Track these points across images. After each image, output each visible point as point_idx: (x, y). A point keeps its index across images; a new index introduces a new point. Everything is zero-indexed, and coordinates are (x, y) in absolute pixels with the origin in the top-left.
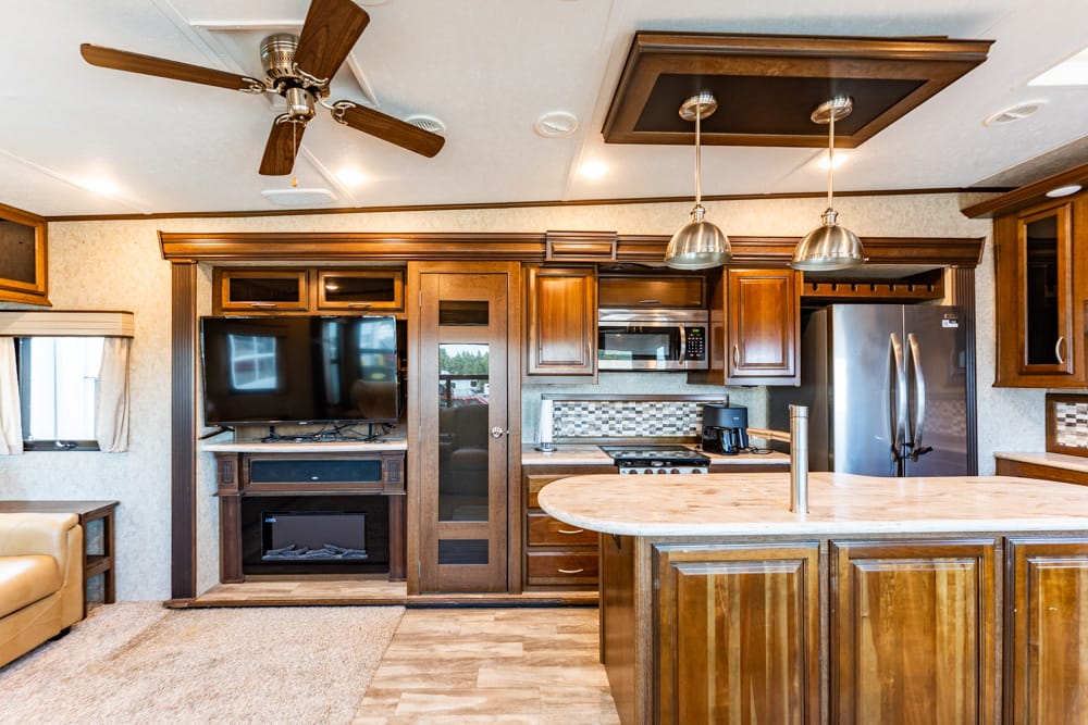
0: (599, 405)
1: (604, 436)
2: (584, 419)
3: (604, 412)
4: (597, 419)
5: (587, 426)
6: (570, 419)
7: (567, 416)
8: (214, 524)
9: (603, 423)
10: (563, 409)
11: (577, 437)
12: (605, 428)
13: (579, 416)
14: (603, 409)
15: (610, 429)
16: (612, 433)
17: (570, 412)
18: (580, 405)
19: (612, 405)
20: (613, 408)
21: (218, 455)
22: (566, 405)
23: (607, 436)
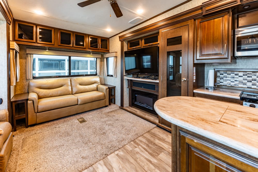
0: (245, 73)
1: (248, 88)
2: (235, 79)
3: (248, 77)
4: (244, 80)
5: (238, 82)
6: (227, 79)
7: (226, 77)
8: (128, 94)
9: (248, 81)
10: (224, 74)
11: (231, 86)
12: (249, 84)
13: (233, 77)
14: (248, 75)
15: (253, 85)
16: (253, 87)
17: (228, 76)
18: (233, 73)
19: (255, 74)
20: (255, 75)
21: (128, 80)
22: (226, 73)
23: (251, 88)
